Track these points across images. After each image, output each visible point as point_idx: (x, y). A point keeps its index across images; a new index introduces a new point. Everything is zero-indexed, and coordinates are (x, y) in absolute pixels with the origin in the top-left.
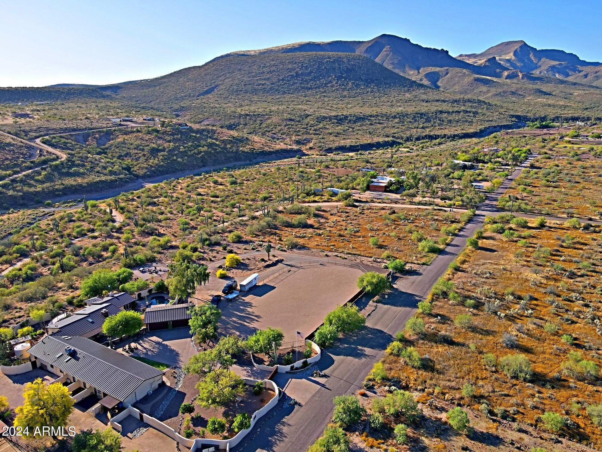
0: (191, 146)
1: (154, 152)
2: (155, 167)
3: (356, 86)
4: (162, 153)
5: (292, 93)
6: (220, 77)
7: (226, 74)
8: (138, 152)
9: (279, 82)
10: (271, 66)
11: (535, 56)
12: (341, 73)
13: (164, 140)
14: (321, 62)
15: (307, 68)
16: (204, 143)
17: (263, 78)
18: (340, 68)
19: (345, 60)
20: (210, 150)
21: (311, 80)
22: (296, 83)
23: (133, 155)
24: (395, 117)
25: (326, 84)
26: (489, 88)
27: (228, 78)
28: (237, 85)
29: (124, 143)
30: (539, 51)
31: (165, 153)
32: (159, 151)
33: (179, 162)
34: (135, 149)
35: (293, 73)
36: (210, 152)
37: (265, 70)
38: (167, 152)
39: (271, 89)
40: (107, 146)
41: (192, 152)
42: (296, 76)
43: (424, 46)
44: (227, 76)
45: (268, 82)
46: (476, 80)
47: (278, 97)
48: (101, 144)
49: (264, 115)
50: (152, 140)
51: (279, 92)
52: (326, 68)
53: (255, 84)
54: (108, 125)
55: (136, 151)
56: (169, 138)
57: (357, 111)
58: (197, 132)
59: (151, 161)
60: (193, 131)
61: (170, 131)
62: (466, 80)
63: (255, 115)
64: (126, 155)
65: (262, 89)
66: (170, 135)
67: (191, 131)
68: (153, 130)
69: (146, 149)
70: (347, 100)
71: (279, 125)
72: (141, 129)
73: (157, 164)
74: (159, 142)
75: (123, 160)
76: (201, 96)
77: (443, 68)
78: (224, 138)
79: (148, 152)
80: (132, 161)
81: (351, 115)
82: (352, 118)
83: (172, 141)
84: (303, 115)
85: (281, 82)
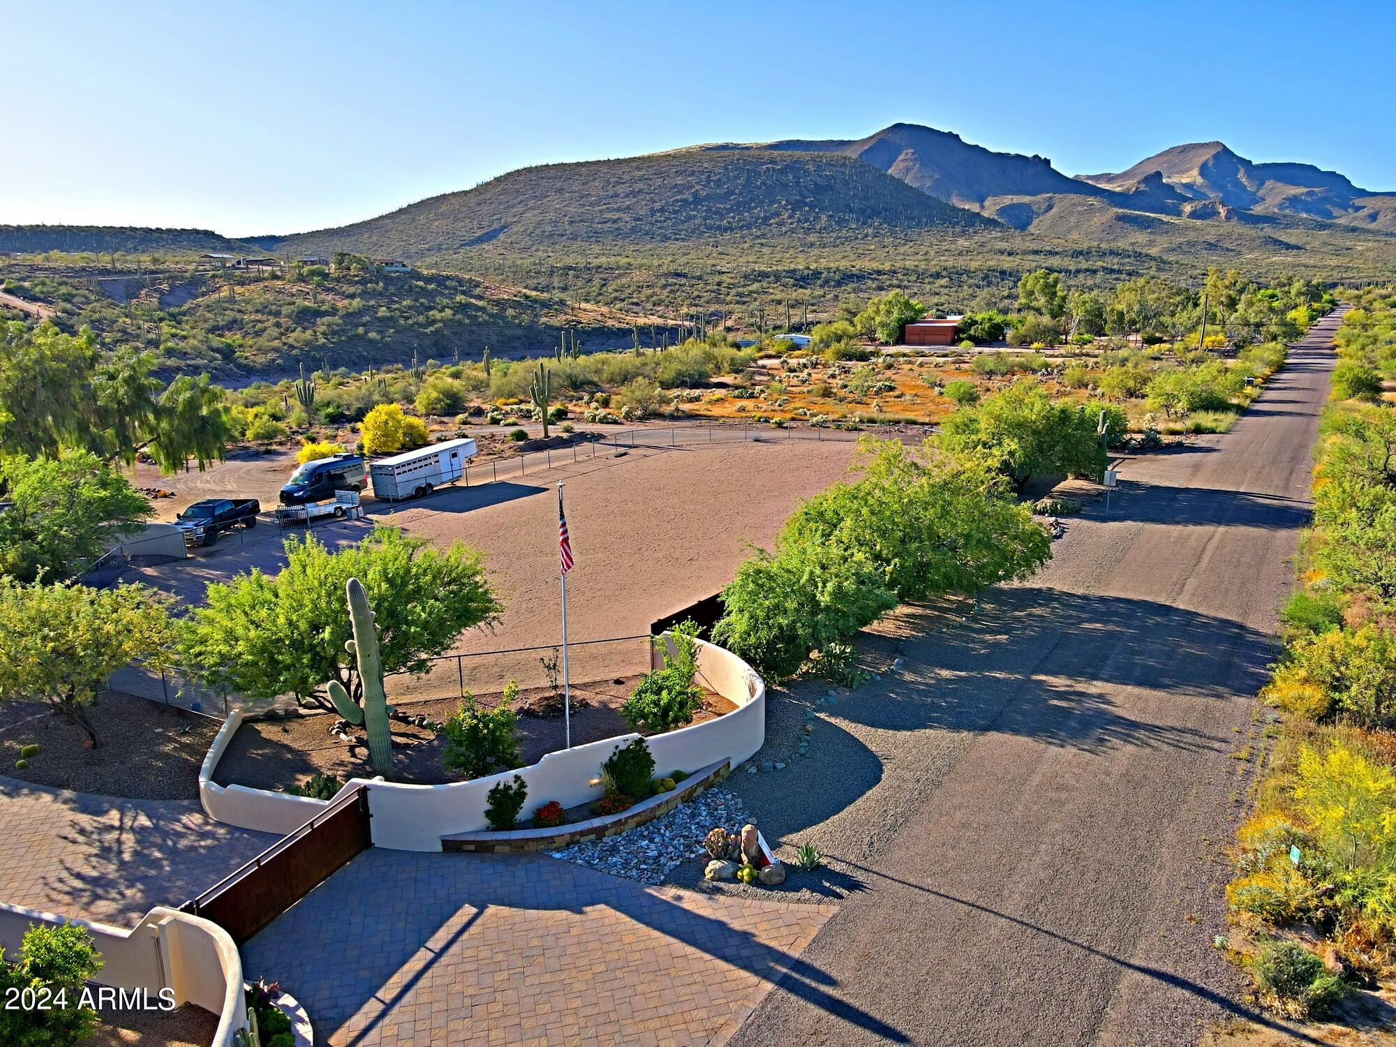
0: (410, 308)
1: (306, 317)
2: (302, 349)
3: (838, 223)
4: (327, 319)
5: (683, 240)
6: (513, 207)
7: (527, 199)
8: (264, 318)
9: (652, 215)
10: (633, 181)
11: (1250, 177)
12: (802, 195)
13: (338, 293)
14: (755, 172)
15: (719, 183)
16: (445, 301)
17: (615, 206)
18: (798, 183)
19: (811, 167)
20: (459, 317)
21: (731, 210)
22: (695, 217)
23: (247, 323)
24: (938, 275)
25: (766, 219)
26: (1152, 237)
27: (532, 208)
28: (554, 223)
29: (231, 300)
30: (1258, 167)
31: (337, 319)
32: (318, 314)
33: (371, 341)
34: (257, 311)
35: (687, 196)
36: (460, 322)
37: (620, 189)
38: (342, 317)
39: (634, 230)
40: (185, 308)
41: (410, 322)
42: (692, 203)
43: (993, 149)
44: (531, 203)
45: (626, 217)
46: (1120, 218)
47: (649, 246)
48: (169, 305)
49: (612, 269)
50: (308, 293)
51: (652, 238)
52: (764, 184)
53: (596, 220)
54: (201, 268)
55: (259, 317)
56: (352, 290)
57: (843, 264)
58: (429, 280)
59: (293, 335)
60: (419, 277)
61: (357, 276)
62: (1095, 219)
63: (589, 269)
64: (231, 325)
65: (611, 232)
66: (357, 282)
67: (412, 277)
68: (313, 273)
69: (285, 310)
70: (816, 252)
71: (648, 286)
72: (282, 271)
73: (307, 343)
74: (323, 296)
75: (221, 336)
76: (467, 247)
77: (1039, 196)
78: (501, 296)
79: (288, 316)
80: (244, 337)
81: (829, 269)
82: (832, 274)
83: (361, 295)
84: (709, 271)
85: (658, 214)
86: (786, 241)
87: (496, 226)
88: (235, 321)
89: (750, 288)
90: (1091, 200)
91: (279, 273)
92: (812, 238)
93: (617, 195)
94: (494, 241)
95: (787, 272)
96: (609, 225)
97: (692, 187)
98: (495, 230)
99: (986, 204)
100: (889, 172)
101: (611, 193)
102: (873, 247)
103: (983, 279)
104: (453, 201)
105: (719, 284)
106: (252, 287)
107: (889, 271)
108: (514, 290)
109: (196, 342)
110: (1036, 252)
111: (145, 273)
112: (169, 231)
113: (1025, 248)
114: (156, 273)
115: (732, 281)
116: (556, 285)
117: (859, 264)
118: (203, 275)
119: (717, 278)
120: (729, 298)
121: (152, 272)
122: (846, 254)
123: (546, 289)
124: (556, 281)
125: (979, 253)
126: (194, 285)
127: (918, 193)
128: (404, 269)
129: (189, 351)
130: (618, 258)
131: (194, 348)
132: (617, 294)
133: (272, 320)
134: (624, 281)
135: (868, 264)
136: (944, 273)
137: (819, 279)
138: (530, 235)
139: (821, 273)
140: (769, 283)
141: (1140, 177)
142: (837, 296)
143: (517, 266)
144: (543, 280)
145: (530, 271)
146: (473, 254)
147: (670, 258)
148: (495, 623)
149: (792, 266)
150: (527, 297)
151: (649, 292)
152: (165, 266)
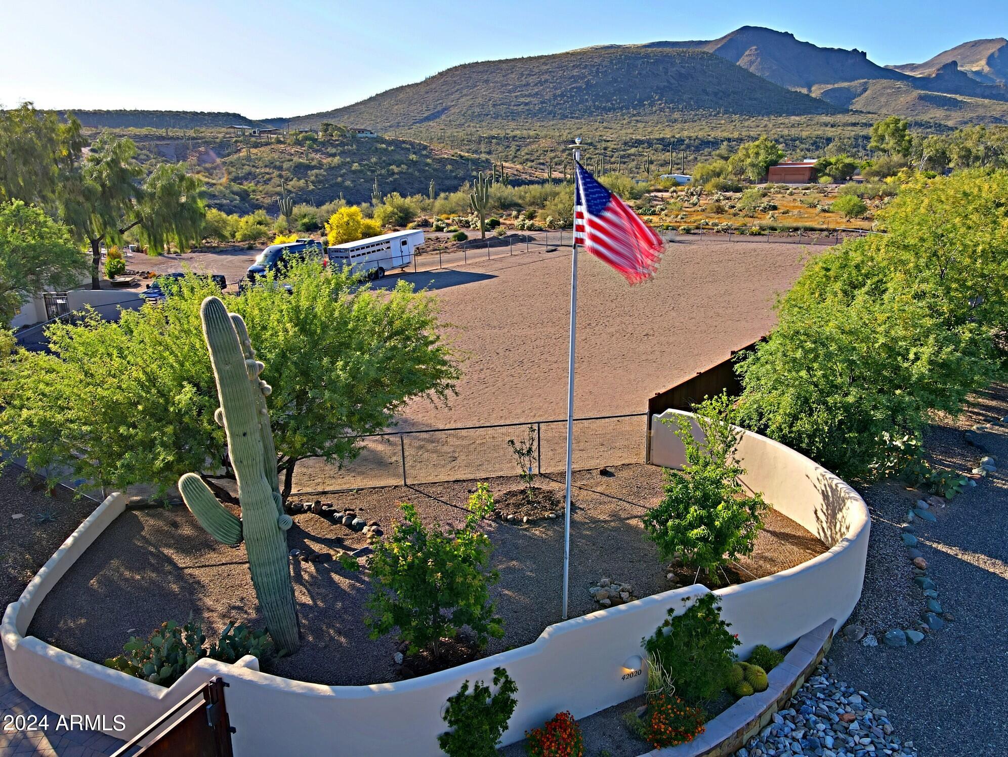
0: (376, 164)
1: (301, 170)
2: (297, 193)
3: (696, 103)
4: (315, 172)
5: (577, 118)
6: (452, 94)
7: (462, 88)
8: (271, 171)
9: (555, 99)
10: (541, 73)
13: (323, 153)
14: (633, 65)
15: (606, 74)
16: (402, 159)
17: (527, 93)
18: (666, 73)
19: (677, 60)
20: (411, 170)
21: (613, 95)
22: (587, 100)
25: (640, 101)
26: (949, 112)
27: (465, 95)
28: (482, 105)
31: (322, 172)
32: (309, 168)
33: (347, 188)
34: (266, 166)
35: (581, 84)
36: (412, 174)
37: (531, 80)
38: (326, 170)
39: (540, 110)
40: (215, 164)
41: (376, 174)
42: (585, 89)
43: (820, 45)
44: (465, 92)
45: (535, 100)
46: (921, 98)
47: (551, 123)
48: (205, 162)
49: (524, 138)
50: (302, 153)
51: (554, 117)
52: (640, 74)
53: (513, 104)
54: (228, 136)
55: (267, 170)
56: (334, 151)
57: (701, 134)
58: (389, 143)
59: (291, 183)
60: (383, 141)
61: (337, 140)
62: (901, 99)
63: (507, 138)
64: (249, 176)
65: (524, 112)
66: (338, 145)
67: (378, 142)
68: (306, 138)
69: (285, 165)
70: (679, 126)
71: (552, 151)
72: (284, 138)
73: (301, 189)
74: (313, 155)
75: (241, 184)
76: (418, 124)
77: (856, 82)
78: (443, 156)
79: (288, 169)
80: (256, 185)
81: (690, 138)
82: (692, 142)
83: (339, 154)
84: (597, 139)
85: (559, 99)
86: (655, 118)
87: (439, 108)
88: (250, 173)
89: (629, 152)
90: (898, 84)
91: (282, 139)
92: (676, 115)
93: (528, 84)
94: (438, 120)
95: (658, 140)
96: (522, 107)
97: (586, 77)
98: (438, 112)
99: (813, 89)
100: (738, 64)
101: (524, 83)
102: (723, 122)
103: (813, 144)
104: (408, 90)
105: (605, 149)
106: (262, 149)
107: (737, 139)
108: (452, 152)
109: (222, 188)
110: (854, 125)
111: (188, 139)
112: (209, 114)
113: (845, 121)
114: (196, 139)
115: (615, 147)
116: (483, 150)
117: (713, 134)
118: (229, 141)
119: (604, 145)
120: (613, 160)
121: (194, 139)
122: (702, 127)
123: (475, 152)
124: (483, 147)
125: (808, 126)
126: (222, 148)
127: (761, 80)
128: (372, 135)
129: (217, 194)
130: (529, 131)
131: (221, 192)
132: (528, 157)
133: (276, 173)
134: (533, 147)
135: (719, 134)
136: (781, 140)
137: (682, 145)
138: (464, 115)
139: (684, 141)
140: (644, 148)
141: (938, 66)
142: (696, 158)
143: (454, 136)
144: (473, 147)
145: (464, 140)
146: (421, 129)
147: (567, 131)
148: (448, 392)
149: (661, 136)
150: (461, 157)
151: (553, 155)
152: (203, 134)
